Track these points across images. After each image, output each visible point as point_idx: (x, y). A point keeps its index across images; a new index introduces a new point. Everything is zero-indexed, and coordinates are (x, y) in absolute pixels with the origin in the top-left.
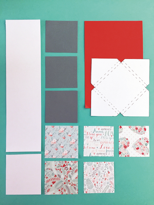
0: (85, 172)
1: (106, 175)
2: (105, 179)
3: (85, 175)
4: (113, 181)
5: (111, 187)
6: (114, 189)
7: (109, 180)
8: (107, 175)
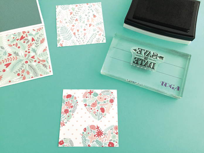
0: (59, 18)
1: (90, 20)
2: (90, 25)
3: (58, 22)
4: (102, 27)
5: (100, 35)
6: (105, 38)
7: (95, 25)
8: (92, 20)
